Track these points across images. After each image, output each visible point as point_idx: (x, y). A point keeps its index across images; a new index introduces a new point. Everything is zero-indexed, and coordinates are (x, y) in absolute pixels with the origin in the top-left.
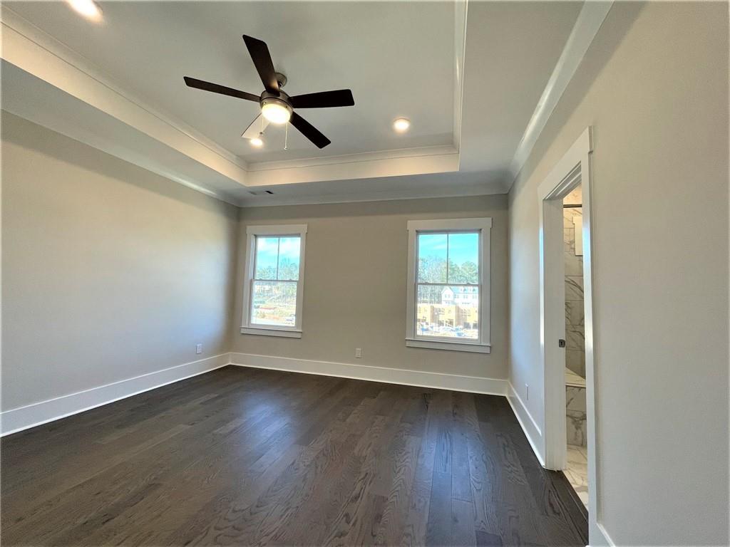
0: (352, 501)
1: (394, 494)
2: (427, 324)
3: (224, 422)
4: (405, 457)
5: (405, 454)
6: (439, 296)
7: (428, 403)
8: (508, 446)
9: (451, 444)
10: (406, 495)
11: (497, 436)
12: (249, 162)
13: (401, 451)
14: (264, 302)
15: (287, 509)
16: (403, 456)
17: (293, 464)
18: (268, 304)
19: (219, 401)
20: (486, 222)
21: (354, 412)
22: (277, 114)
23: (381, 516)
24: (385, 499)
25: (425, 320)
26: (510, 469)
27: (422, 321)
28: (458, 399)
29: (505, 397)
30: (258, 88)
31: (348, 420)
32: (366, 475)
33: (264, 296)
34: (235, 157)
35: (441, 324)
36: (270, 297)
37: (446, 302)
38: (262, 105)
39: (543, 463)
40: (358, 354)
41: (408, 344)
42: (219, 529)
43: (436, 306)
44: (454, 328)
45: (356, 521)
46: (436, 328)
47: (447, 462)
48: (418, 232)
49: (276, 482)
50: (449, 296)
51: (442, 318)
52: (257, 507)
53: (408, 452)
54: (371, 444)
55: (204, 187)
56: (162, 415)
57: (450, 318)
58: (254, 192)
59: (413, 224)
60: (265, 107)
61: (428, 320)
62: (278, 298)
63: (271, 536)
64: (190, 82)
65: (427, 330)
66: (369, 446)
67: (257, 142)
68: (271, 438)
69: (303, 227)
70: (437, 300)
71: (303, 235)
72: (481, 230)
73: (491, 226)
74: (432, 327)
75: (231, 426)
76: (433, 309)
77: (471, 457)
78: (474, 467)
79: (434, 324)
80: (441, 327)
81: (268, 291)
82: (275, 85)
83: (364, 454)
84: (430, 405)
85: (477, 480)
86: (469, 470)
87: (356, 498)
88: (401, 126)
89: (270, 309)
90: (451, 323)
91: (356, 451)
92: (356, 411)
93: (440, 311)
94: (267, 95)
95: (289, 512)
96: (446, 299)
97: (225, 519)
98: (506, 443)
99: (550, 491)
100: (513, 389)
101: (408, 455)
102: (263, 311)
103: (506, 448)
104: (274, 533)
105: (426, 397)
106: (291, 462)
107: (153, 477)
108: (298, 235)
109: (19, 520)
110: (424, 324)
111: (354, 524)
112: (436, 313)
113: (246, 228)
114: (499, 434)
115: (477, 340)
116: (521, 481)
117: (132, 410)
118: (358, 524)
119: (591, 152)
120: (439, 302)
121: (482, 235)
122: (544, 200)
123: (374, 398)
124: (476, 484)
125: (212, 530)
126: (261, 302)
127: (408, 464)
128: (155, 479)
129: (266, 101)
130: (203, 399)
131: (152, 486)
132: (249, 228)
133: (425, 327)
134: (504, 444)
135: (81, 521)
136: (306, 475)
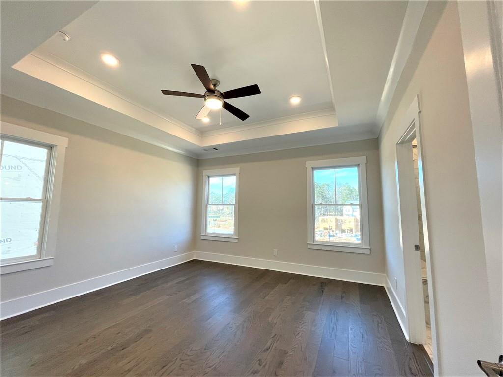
0: (264, 351)
1: (293, 350)
2: (333, 231)
3: (189, 296)
4: (303, 325)
5: (303, 323)
6: (342, 211)
7: (324, 289)
8: (381, 324)
9: (337, 320)
10: (301, 350)
11: (373, 315)
12: (202, 131)
13: (300, 321)
14: (219, 217)
15: (223, 352)
16: (301, 325)
17: (229, 324)
18: (222, 218)
19: (187, 282)
20: (363, 159)
21: (271, 293)
22: (215, 104)
23: (283, 364)
24: (286, 353)
25: (331, 229)
26: (380, 341)
27: (329, 229)
28: (346, 287)
29: (383, 287)
30: (202, 91)
31: (266, 298)
32: (275, 336)
33: (219, 213)
34: (193, 129)
35: (343, 231)
36: (223, 213)
37: (348, 215)
38: (205, 100)
39: (407, 338)
40: (275, 254)
41: (310, 247)
42: (183, 361)
43: (339, 218)
44: (354, 234)
45: (266, 364)
46: (340, 234)
47: (333, 331)
48: (313, 169)
49: (217, 335)
50: (349, 210)
51: (344, 227)
52: (205, 349)
53: (305, 322)
54: (280, 315)
55: (177, 149)
56: (154, 289)
57: (350, 227)
58: (207, 149)
59: (309, 164)
60: (207, 101)
61: (334, 228)
62: (228, 214)
63: (212, 368)
64: (165, 92)
65: (333, 236)
66: (279, 316)
67: (205, 120)
68: (216, 307)
69: (237, 170)
70: (339, 214)
71: (237, 174)
72: (359, 165)
73: (366, 162)
74: (337, 234)
75: (193, 298)
76: (337, 220)
77: (351, 329)
78: (352, 336)
79: (337, 232)
80: (344, 234)
81: (222, 210)
82: (212, 87)
83: (275, 321)
84: (325, 291)
85: (354, 346)
86: (348, 338)
87: (267, 350)
88: (295, 101)
89: (223, 221)
90: (351, 230)
91: (270, 319)
92: (272, 292)
93: (342, 222)
94: (207, 93)
95: (224, 354)
96: (348, 213)
97: (186, 354)
98: (380, 321)
99: (410, 359)
100: (388, 281)
101: (305, 324)
102: (218, 222)
103: (380, 325)
104: (213, 367)
105: (323, 284)
106: (227, 323)
107: (148, 326)
108: (234, 175)
109: (80, 344)
110: (330, 231)
111: (264, 366)
112: (339, 224)
113: (202, 172)
114: (375, 313)
115: (360, 244)
116: (389, 350)
117: (139, 285)
118: (267, 367)
119: (420, 112)
120: (342, 215)
121: (360, 168)
122: (397, 144)
123: (286, 283)
124: (352, 348)
125: (178, 359)
126: (217, 217)
127: (304, 330)
128: (149, 327)
129: (207, 97)
130: (178, 280)
131: (148, 331)
132: (204, 172)
133: (331, 233)
134: (378, 321)
135: (109, 348)
136: (236, 332)
